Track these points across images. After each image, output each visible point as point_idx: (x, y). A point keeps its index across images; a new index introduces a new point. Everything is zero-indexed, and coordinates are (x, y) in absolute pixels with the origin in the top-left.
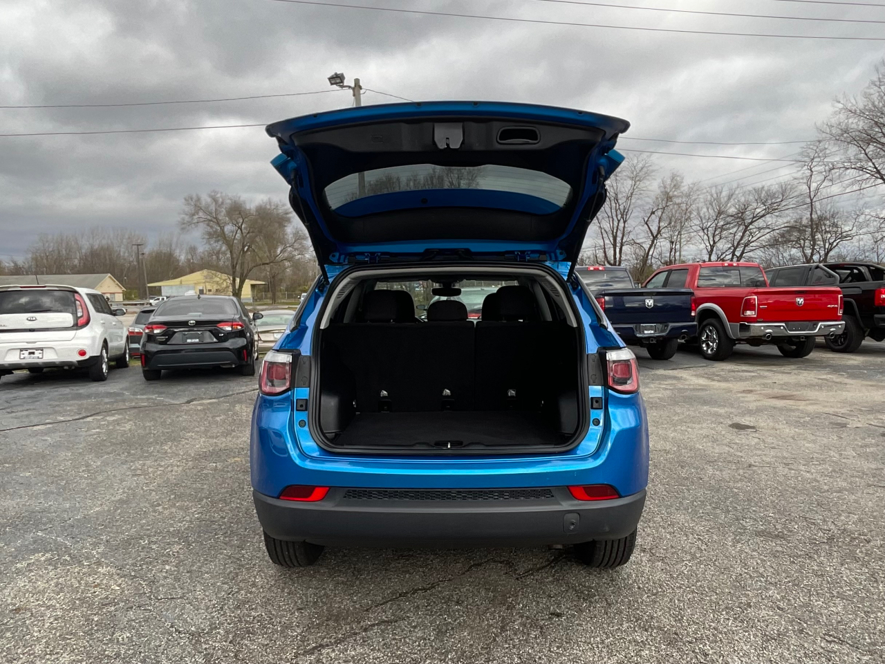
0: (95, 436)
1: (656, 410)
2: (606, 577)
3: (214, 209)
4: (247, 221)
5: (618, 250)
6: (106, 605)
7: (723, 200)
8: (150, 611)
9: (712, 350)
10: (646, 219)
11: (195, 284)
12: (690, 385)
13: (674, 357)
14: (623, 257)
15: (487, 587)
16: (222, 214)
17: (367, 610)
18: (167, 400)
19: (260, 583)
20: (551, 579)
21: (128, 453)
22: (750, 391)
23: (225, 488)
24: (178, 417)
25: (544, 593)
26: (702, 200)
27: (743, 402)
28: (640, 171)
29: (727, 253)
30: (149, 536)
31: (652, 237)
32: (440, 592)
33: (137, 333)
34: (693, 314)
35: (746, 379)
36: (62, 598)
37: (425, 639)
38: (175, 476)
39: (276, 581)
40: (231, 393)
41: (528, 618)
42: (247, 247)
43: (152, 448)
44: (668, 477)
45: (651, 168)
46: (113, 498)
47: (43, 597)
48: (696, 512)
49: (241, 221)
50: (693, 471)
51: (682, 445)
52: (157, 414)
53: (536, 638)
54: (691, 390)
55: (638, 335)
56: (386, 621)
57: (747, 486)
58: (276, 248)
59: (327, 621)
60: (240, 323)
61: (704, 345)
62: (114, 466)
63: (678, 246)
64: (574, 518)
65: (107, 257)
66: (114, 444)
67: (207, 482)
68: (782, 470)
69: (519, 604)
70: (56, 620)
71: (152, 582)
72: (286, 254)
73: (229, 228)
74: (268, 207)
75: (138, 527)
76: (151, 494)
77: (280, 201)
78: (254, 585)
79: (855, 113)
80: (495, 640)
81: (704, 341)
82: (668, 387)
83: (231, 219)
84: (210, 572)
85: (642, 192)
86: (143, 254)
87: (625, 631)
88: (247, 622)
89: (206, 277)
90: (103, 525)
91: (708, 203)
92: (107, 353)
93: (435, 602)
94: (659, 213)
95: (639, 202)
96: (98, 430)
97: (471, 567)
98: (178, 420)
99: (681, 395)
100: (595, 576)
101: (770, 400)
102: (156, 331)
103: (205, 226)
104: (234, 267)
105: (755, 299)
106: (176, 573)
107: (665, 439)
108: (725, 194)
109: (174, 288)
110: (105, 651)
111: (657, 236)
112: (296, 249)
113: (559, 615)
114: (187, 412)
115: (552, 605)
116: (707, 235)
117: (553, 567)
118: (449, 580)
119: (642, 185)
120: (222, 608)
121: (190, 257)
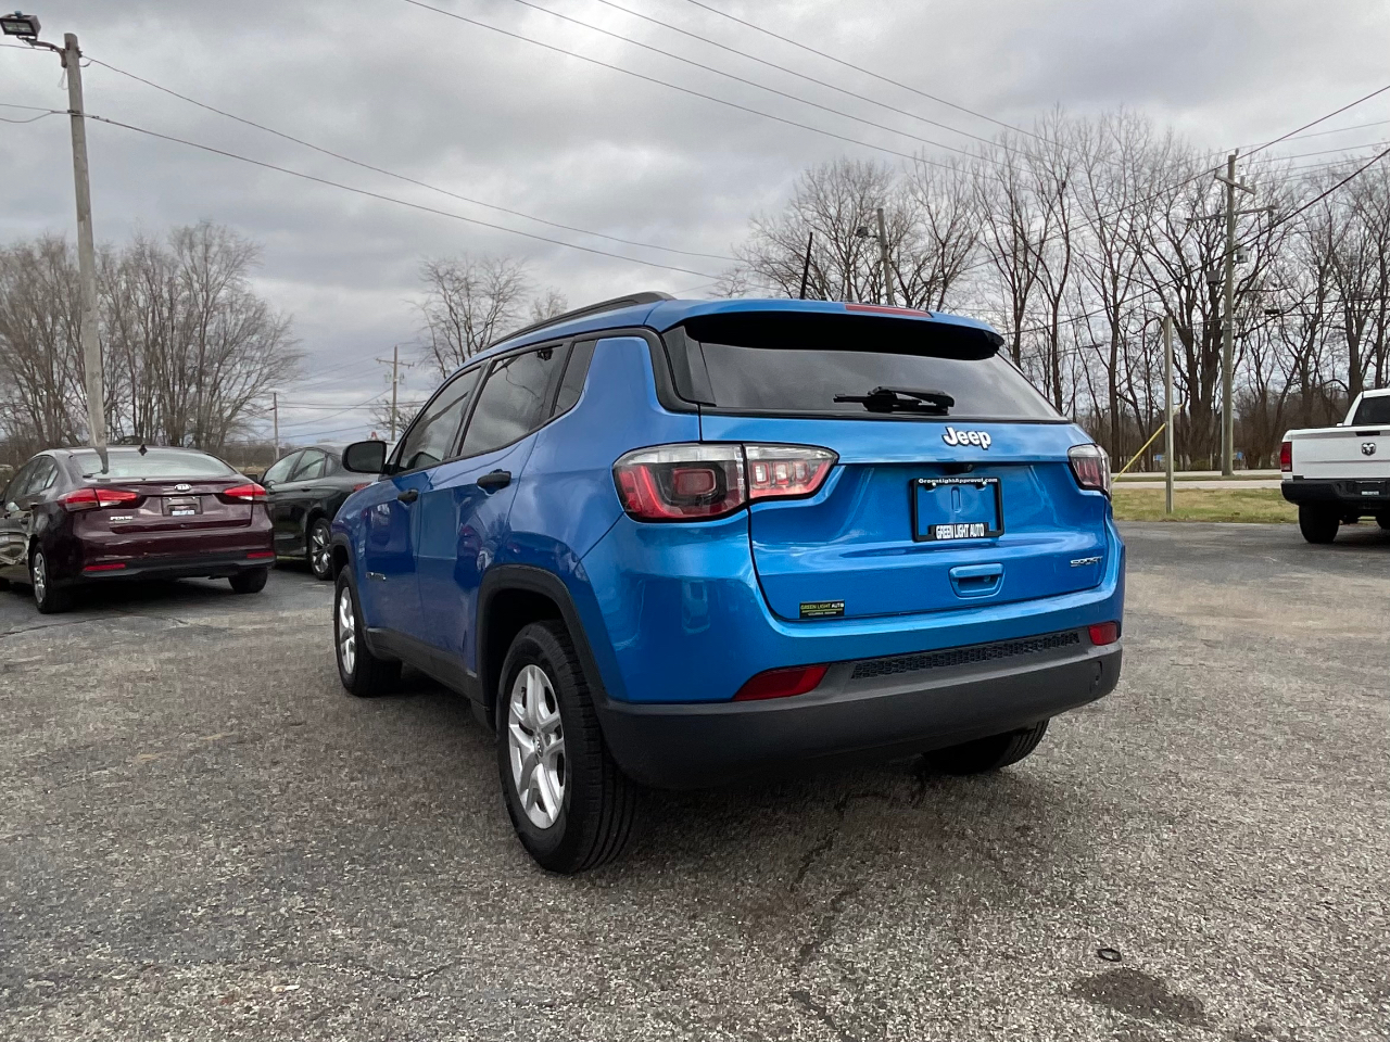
17: (793, 890)
28: (505, 285)
45: (520, 283)
64: (1097, 669)
79: (774, 239)
97: (838, 809)
118: (838, 829)
119: (506, 307)
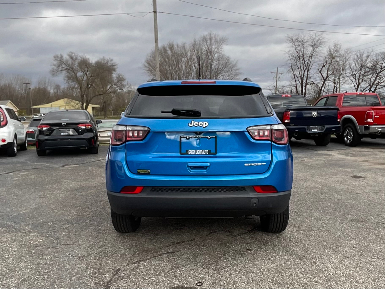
0: (16, 181)
1: (314, 169)
2: (275, 236)
3: (71, 63)
4: (90, 70)
5: (304, 88)
6: (37, 247)
7: (364, 59)
8: (58, 249)
9: (349, 141)
10: (320, 70)
11: (60, 106)
12: (335, 158)
13: (329, 144)
14: (307, 92)
15: (218, 240)
16: (76, 66)
17: (161, 249)
18: (51, 165)
19: (109, 239)
20: (249, 237)
21: (35, 188)
22: (367, 161)
23: (88, 203)
24: (58, 173)
25: (245, 242)
26: (352, 59)
27: (361, 166)
28: (317, 42)
29: (366, 89)
30: (52, 222)
31: (323, 80)
32: (195, 242)
33: (31, 132)
34: (338, 120)
35: (366, 155)
36: (16, 244)
37: (187, 258)
38: (61, 198)
39: (117, 238)
40: (86, 162)
41: (236, 251)
42: (90, 85)
43: (47, 186)
44: (313, 198)
45: (323, 40)
46: (31, 207)
47: (6, 244)
48: (324, 212)
49: (87, 70)
50: (327, 195)
51: (324, 185)
52: (47, 172)
53: (239, 258)
54: (335, 160)
55: (308, 132)
56: (170, 252)
57: (353, 202)
58: (107, 86)
59: (142, 252)
60: (90, 124)
61: (345, 138)
62: (29, 194)
63: (338, 86)
64: (255, 201)
65: (8, 91)
66: (27, 184)
67: (78, 200)
68: (372, 195)
69: (232, 246)
70: (14, 252)
71: (57, 239)
72: (112, 90)
73: (80, 74)
74: (103, 62)
75: (46, 218)
76: (50, 205)
77: (110, 58)
78: (106, 240)
80: (220, 259)
81: (345, 136)
82: (323, 159)
83: (81, 68)
84: (85, 235)
85: (318, 54)
86: (30, 89)
87: (280, 256)
88: (104, 253)
89: (66, 103)
90: (29, 217)
91: (355, 61)
92: (16, 141)
93: (193, 246)
94: (328, 66)
95: (316, 60)
96: (17, 179)
97: (211, 233)
98: (59, 174)
99: (329, 162)
100: (270, 236)
101: (376, 165)
102: (44, 129)
103: (66, 72)
104: (82, 96)
105: (372, 112)
106: (68, 235)
107: (316, 182)
108: (365, 55)
109: (47, 109)
110: (40, 262)
111: (326, 79)
112: (118, 86)
113: (250, 250)
114: (63, 170)
115: (248, 246)
116: (355, 79)
117: (250, 233)
118: (200, 238)
119: (318, 50)
120: (92, 248)
121: (55, 91)
